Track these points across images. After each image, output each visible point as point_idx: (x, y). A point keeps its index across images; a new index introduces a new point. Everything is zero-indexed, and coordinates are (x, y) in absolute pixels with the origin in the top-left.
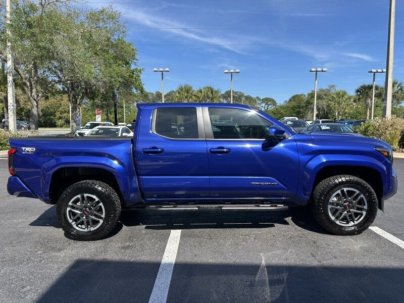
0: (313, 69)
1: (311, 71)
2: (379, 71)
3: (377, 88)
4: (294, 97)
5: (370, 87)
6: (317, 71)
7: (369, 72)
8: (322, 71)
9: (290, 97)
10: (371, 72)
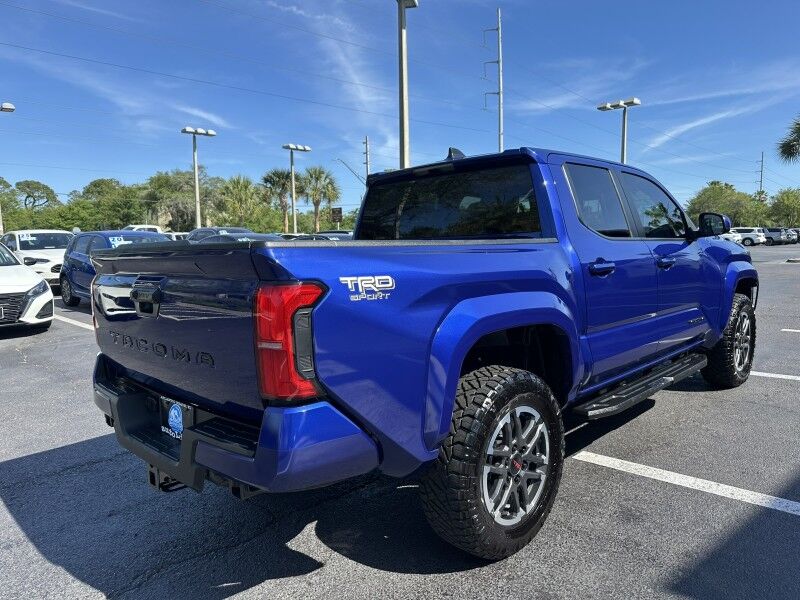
0: (189, 129)
1: (184, 131)
2: (300, 147)
3: (297, 178)
4: (96, 184)
5: (288, 176)
6: (196, 133)
7: (284, 147)
8: (207, 134)
9: (87, 184)
10: (288, 147)
